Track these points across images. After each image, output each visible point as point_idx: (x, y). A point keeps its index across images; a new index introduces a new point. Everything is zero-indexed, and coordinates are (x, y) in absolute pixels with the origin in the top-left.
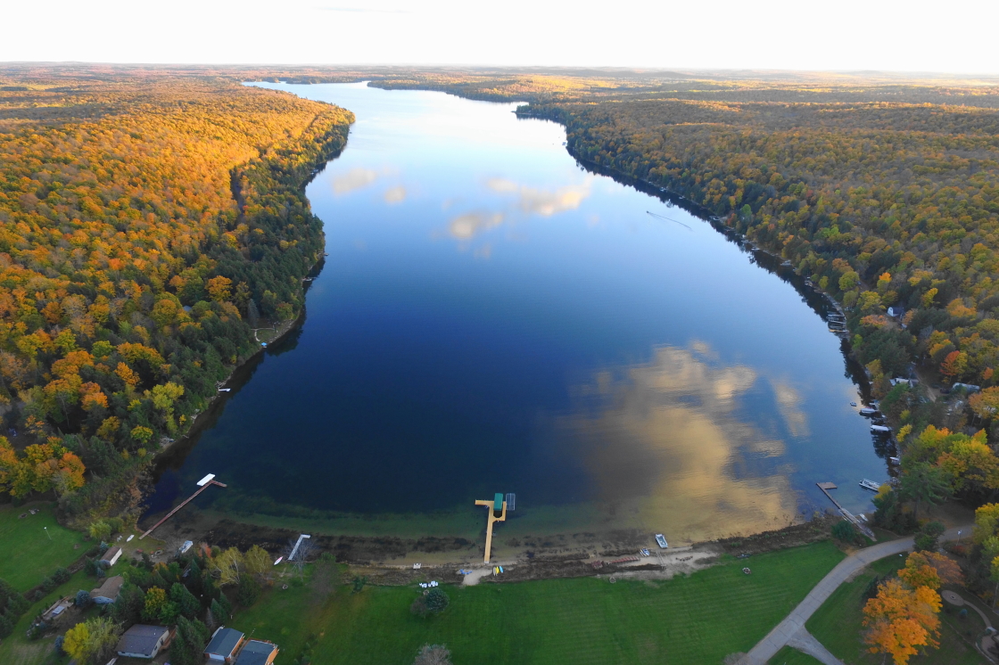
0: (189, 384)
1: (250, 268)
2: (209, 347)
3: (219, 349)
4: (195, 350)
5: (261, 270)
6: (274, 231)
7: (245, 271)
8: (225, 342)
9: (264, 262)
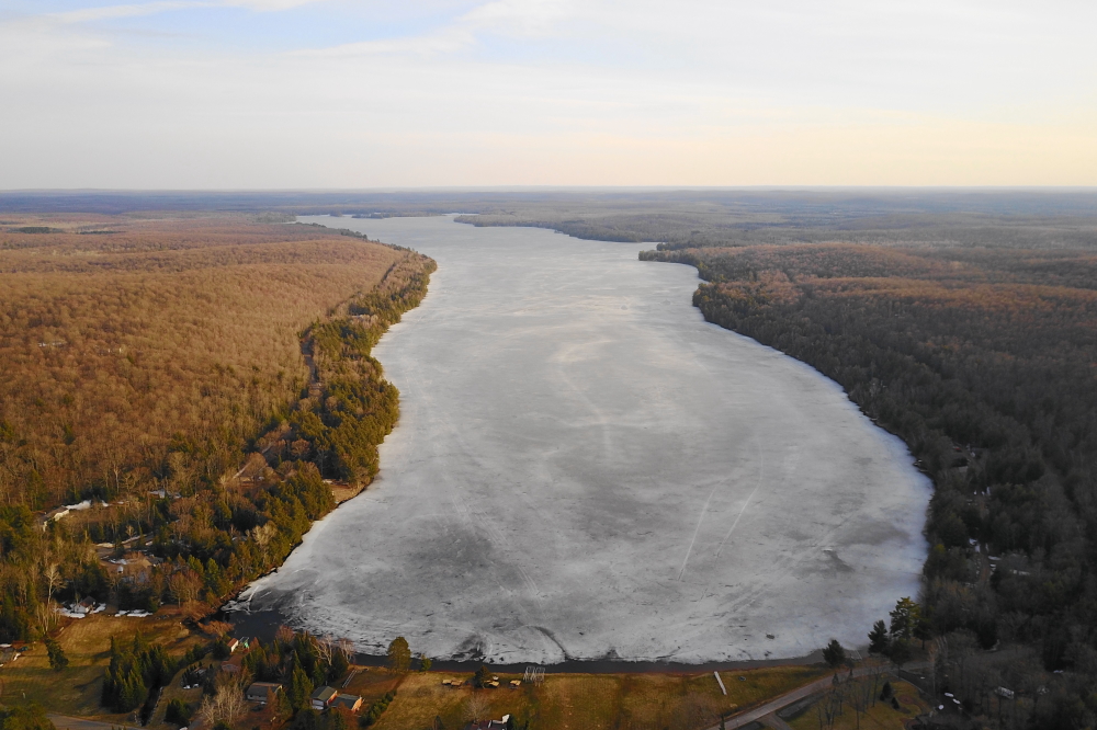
0: (280, 528)
1: (329, 433)
2: (297, 501)
3: (303, 503)
4: (284, 501)
5: (340, 435)
6: (349, 398)
7: (324, 435)
8: (310, 497)
9: (341, 428)
